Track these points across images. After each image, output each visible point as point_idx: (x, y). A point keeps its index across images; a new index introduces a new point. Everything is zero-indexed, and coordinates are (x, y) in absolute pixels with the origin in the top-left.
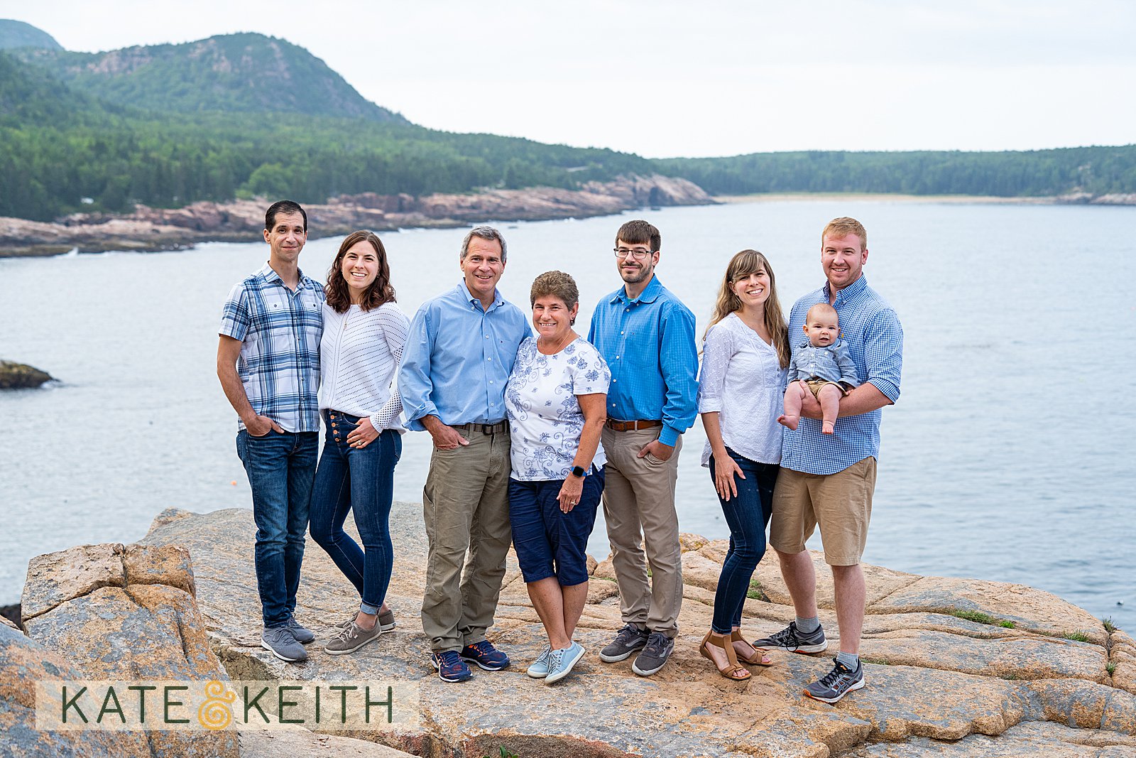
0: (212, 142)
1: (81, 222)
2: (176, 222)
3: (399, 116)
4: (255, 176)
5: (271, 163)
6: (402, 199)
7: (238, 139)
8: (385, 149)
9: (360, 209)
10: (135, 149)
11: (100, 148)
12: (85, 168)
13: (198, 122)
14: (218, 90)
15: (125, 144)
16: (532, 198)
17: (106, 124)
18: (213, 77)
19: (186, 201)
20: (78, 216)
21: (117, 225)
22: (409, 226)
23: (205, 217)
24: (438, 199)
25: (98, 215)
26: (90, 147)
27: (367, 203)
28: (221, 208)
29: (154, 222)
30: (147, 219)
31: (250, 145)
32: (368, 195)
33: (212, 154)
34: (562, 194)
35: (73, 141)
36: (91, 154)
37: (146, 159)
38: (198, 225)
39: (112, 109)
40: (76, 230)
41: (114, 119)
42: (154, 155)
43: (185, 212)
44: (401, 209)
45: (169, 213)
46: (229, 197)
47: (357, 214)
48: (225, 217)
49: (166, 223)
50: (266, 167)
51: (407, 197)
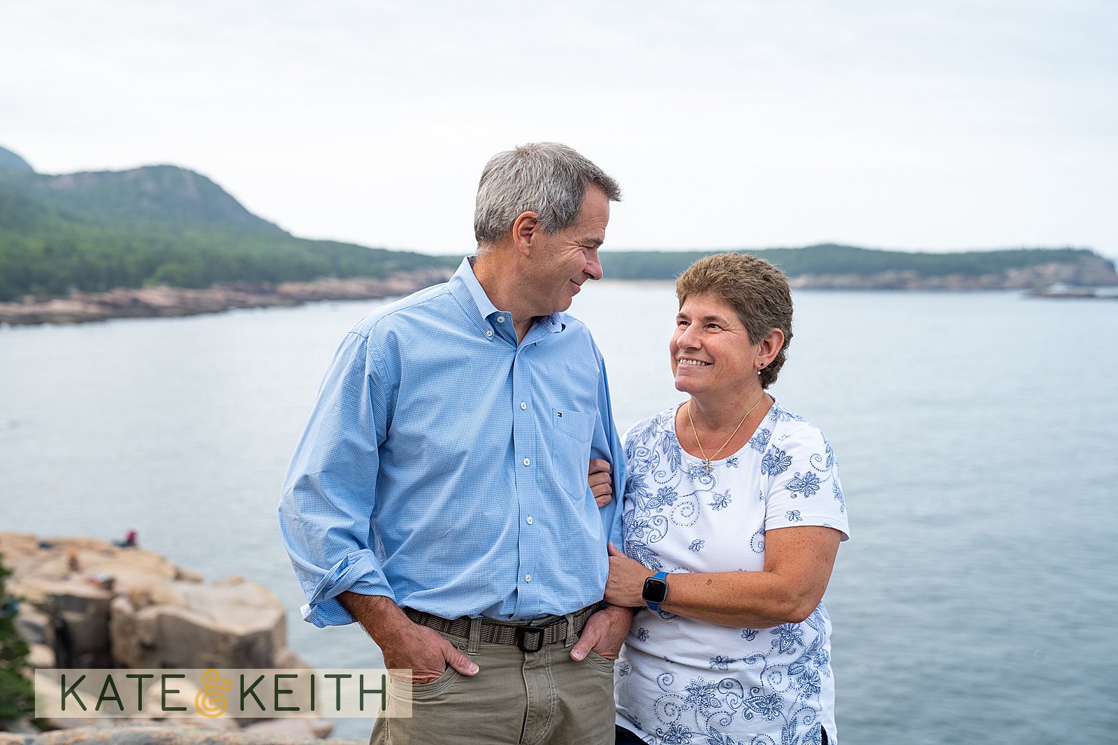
0: (134, 245)
1: (32, 304)
2: (102, 304)
3: (275, 226)
4: (161, 271)
5: (172, 261)
6: (262, 287)
7: (154, 242)
8: (257, 249)
9: (232, 294)
10: (75, 251)
11: (48, 251)
12: (36, 266)
13: (129, 227)
14: (146, 203)
15: (68, 247)
16: (353, 286)
17: (58, 228)
18: (142, 194)
19: (110, 287)
20: (30, 299)
21: (57, 306)
22: (264, 306)
23: (121, 301)
24: (290, 288)
25: (43, 298)
26: (42, 250)
27: (239, 290)
28: (133, 294)
29: (86, 303)
30: (79, 301)
31: (160, 247)
32: (241, 284)
33: (131, 255)
34: (374, 283)
35: (30, 243)
36: (41, 255)
37: (82, 259)
38: (115, 305)
39: (66, 216)
40: (27, 309)
41: (65, 225)
42: (87, 256)
43: (108, 297)
44: (263, 292)
45: (96, 297)
46: (138, 285)
47: (227, 298)
48: (136, 302)
49: (93, 304)
50: (168, 266)
51: (266, 285)
